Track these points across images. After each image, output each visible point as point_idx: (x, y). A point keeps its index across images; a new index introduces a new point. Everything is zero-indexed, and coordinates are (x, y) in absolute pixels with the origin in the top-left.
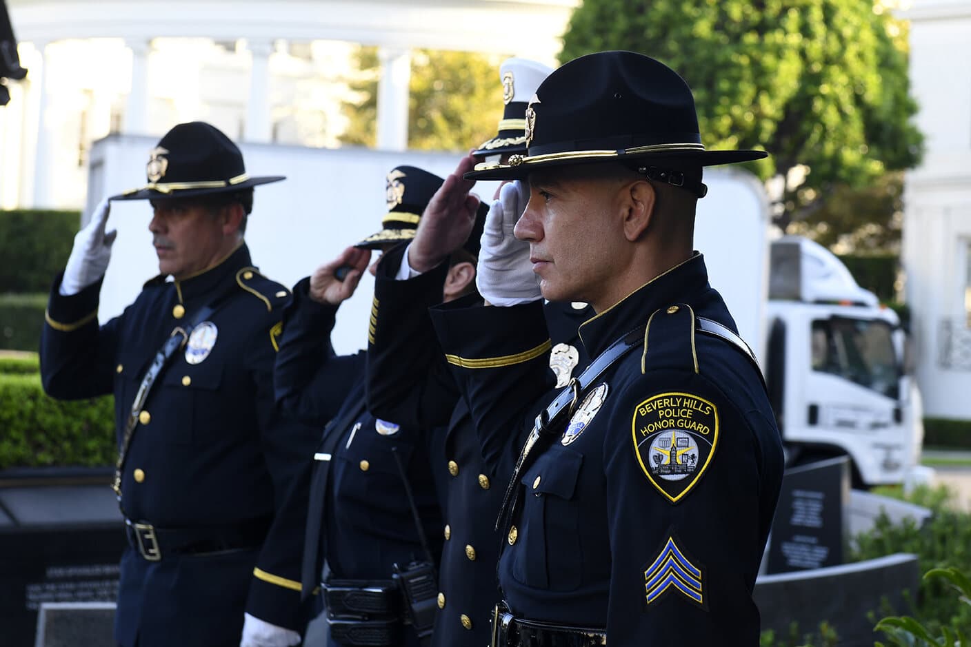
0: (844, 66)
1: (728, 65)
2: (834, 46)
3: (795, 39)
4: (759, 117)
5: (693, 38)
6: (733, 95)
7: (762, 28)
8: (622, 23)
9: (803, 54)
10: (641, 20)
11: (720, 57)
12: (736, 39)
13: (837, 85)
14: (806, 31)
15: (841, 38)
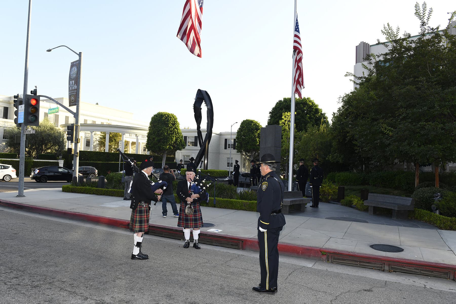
0: (180, 138)
1: (168, 138)
2: (178, 136)
3: (175, 135)
4: (172, 143)
5: (165, 135)
6: (169, 141)
7: (172, 134)
8: (156, 133)
9: (176, 137)
10: (159, 132)
11: (168, 137)
12: (169, 135)
13: (179, 140)
14: (176, 134)
15: (179, 135)
